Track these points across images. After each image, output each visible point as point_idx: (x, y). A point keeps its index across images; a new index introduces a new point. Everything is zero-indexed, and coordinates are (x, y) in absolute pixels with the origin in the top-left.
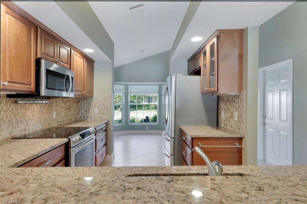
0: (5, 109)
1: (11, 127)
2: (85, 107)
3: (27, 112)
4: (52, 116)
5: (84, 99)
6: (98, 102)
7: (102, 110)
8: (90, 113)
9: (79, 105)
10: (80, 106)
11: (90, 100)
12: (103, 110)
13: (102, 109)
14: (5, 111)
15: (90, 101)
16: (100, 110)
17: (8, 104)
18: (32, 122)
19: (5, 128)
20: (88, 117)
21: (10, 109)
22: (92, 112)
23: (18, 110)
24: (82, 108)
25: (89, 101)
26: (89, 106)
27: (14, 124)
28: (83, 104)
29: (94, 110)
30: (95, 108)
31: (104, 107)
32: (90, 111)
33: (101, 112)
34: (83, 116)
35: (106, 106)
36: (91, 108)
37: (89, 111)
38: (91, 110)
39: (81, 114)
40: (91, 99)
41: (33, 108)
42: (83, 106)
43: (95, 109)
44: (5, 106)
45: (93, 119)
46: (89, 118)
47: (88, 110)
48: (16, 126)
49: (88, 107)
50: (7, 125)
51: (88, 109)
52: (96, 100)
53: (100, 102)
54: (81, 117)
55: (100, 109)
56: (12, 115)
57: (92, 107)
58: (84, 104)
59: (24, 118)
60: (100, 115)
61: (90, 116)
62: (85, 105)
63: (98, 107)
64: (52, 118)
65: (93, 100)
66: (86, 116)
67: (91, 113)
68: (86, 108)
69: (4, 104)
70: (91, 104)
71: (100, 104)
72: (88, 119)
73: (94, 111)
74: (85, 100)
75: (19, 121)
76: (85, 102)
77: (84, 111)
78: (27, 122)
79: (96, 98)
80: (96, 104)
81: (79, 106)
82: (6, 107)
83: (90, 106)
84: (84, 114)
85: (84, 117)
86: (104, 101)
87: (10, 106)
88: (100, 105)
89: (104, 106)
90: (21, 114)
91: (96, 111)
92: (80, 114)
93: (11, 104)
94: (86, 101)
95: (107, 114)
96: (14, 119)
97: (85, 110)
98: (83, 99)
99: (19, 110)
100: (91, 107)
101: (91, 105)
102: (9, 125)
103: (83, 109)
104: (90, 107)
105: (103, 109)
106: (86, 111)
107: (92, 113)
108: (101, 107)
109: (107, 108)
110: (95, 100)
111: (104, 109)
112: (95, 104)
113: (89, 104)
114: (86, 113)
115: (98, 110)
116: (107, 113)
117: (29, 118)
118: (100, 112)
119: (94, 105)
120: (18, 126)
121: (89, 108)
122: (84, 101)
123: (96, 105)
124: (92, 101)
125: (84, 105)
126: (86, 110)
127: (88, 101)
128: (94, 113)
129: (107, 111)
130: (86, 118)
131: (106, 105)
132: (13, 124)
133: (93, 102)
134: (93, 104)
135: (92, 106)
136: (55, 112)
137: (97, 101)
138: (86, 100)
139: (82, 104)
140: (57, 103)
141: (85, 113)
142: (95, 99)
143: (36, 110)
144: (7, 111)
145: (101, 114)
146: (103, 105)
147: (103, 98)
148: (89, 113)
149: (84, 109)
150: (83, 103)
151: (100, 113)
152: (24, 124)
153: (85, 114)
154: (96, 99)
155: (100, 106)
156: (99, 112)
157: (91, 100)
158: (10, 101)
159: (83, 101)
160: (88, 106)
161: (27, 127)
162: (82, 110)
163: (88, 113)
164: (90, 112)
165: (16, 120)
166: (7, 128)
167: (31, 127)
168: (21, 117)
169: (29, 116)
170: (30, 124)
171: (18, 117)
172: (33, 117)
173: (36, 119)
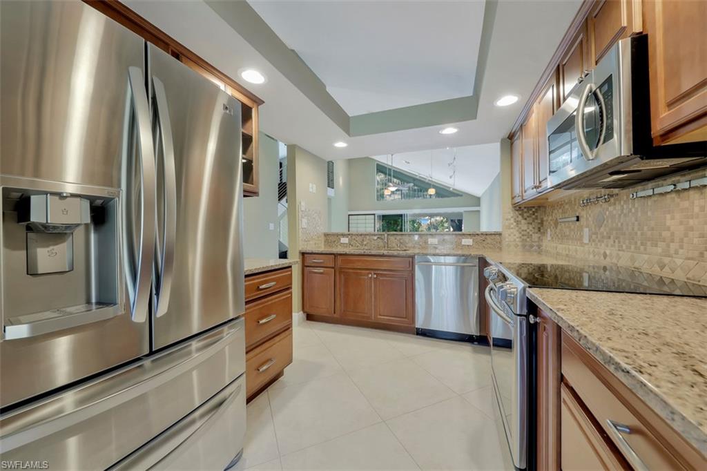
1: (633, 247)
3: (668, 216)
18: (682, 247)
23: (647, 214)
41: (687, 204)
48: (642, 248)
59: (660, 235)
75: (649, 239)
78: (668, 246)
99: (650, 214)
117: (672, 234)
120: (645, 249)
132: (636, 243)
143: (696, 209)
161: (666, 260)
165: (642, 234)
167: (679, 264)
169: (672, 228)
170: (676, 252)
171: (645, 228)
172: (686, 235)
173: (696, 241)
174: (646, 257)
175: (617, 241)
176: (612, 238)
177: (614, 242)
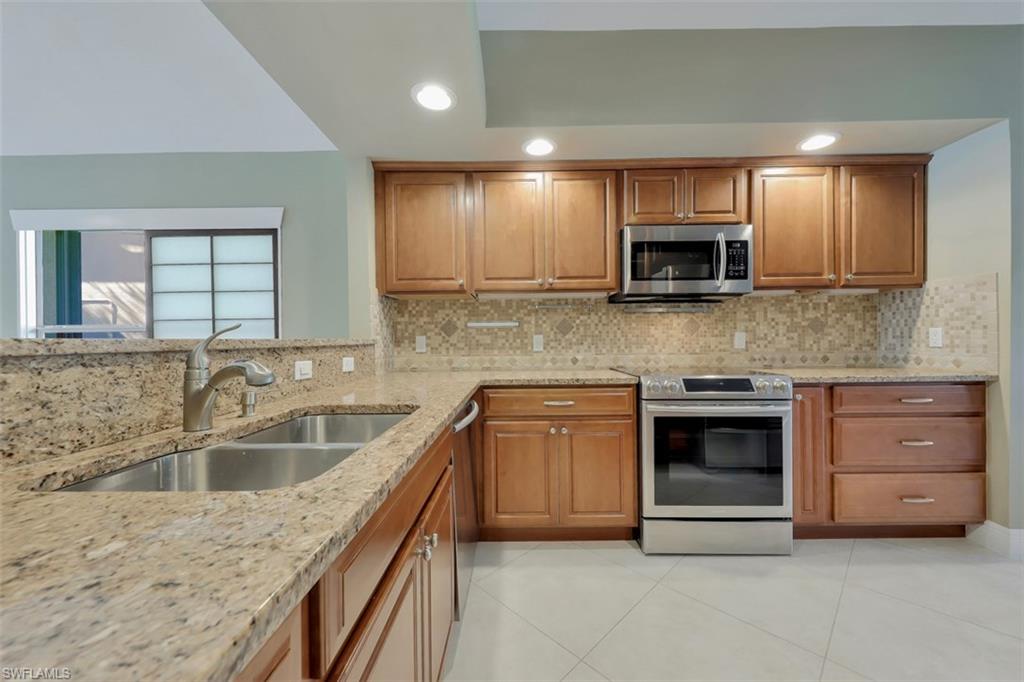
0: (604, 321)
1: (615, 351)
2: (898, 325)
3: (653, 328)
4: (732, 342)
5: (894, 298)
6: (946, 302)
7: (963, 332)
8: (915, 345)
9: (879, 318)
10: (882, 322)
11: (914, 299)
12: (968, 332)
13: (963, 328)
14: (604, 325)
15: (914, 304)
16: (952, 332)
17: (611, 314)
18: (664, 347)
19: (604, 351)
20: (906, 360)
21: (615, 321)
22: (923, 341)
23: (630, 324)
24: (886, 329)
25: (910, 304)
26: (910, 320)
27: (623, 347)
28: (891, 314)
29: (928, 333)
30: (932, 326)
31: (973, 323)
32: (915, 336)
33: (957, 342)
34: (891, 356)
35: (979, 318)
36: (919, 328)
37: (910, 337)
38: (919, 333)
39: (886, 349)
40: (919, 295)
41: (667, 321)
42: (890, 321)
43: (931, 330)
44: (604, 317)
45: (927, 365)
46: (912, 362)
47: (906, 334)
48: (627, 351)
49: (906, 325)
50: (608, 347)
51: (906, 329)
52: (936, 298)
53: (952, 301)
54: (885, 358)
55: (952, 328)
56: (619, 332)
57: (923, 324)
58: (894, 313)
59: (645, 340)
60: (953, 351)
61: (914, 356)
62: (898, 317)
63: (947, 324)
64: (732, 346)
65: (927, 299)
66: (901, 356)
67: (918, 346)
68: (902, 329)
69: (604, 314)
70: (918, 312)
71: (952, 310)
72: (908, 365)
73: (928, 338)
74: (898, 301)
75: (634, 344)
76: (898, 309)
77: (894, 337)
78: (653, 347)
79: (936, 289)
80: (937, 311)
81: (879, 321)
82: (608, 317)
83: (914, 321)
84: (895, 349)
85: (896, 359)
86: (973, 298)
87: (615, 318)
88: (952, 314)
89: (974, 318)
90: (637, 332)
91: (937, 336)
92: (883, 348)
93: (615, 313)
94: (902, 305)
95: (985, 352)
96: (623, 339)
97: (898, 334)
98: (891, 299)
99: (634, 325)
100: (919, 324)
101: (918, 316)
102: (612, 347)
103: (890, 330)
104: (915, 325)
105: (968, 328)
106: (902, 337)
107: (923, 345)
108: (958, 323)
109: (985, 327)
110: (932, 298)
111: (973, 328)
112: (932, 311)
113: (910, 312)
114: (902, 345)
115: (947, 333)
116: (985, 347)
117: (656, 339)
118: (952, 342)
119: (928, 316)
120: (630, 351)
121: (910, 328)
122: (894, 306)
123: (937, 315)
124: (921, 302)
125: (894, 318)
126: (902, 333)
127: (906, 305)
128: (928, 346)
129: (984, 338)
130: (901, 363)
131: (979, 313)
132: (619, 347)
133: (923, 307)
134: (923, 310)
135: (920, 319)
136: (744, 334)
137: (941, 298)
138: (902, 301)
139: (889, 314)
140: (754, 312)
141: (898, 345)
142: (932, 292)
143: (675, 325)
144: (607, 325)
145: (956, 350)
146: (968, 314)
147: (967, 286)
148: (910, 345)
149: (894, 329)
150: (890, 310)
151: (952, 347)
152: (645, 351)
153: (898, 348)
154: (937, 294)
155: (952, 320)
156: (948, 342)
157: (918, 299)
158: (615, 310)
159: (890, 306)
160: (906, 321)
161: (652, 357)
162: (886, 334)
163: (906, 345)
164: (914, 341)
165: (626, 340)
166: (608, 351)
167: (662, 357)
168: (637, 336)
169: (656, 336)
170: (660, 351)
171: (630, 336)
172: (668, 340)
173: (675, 343)
174: (632, 356)
175: (593, 347)
176: (585, 343)
177: (589, 347)
